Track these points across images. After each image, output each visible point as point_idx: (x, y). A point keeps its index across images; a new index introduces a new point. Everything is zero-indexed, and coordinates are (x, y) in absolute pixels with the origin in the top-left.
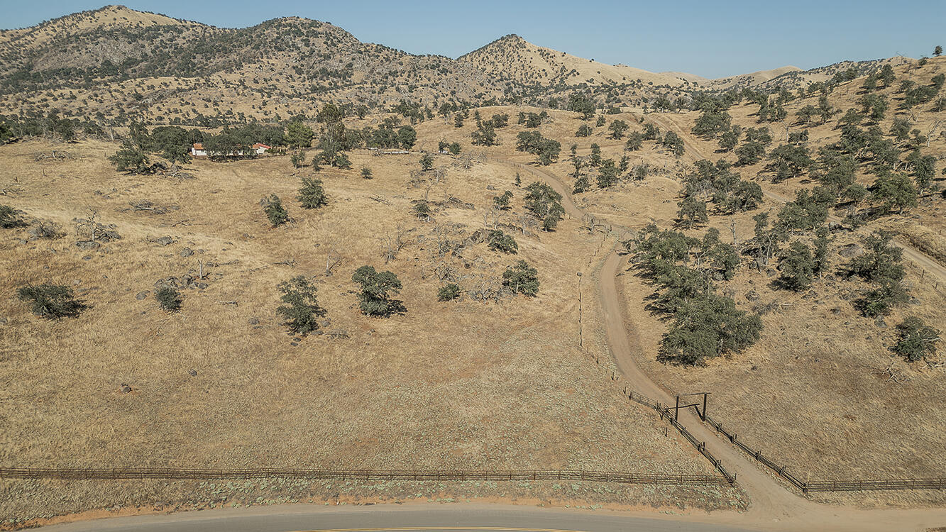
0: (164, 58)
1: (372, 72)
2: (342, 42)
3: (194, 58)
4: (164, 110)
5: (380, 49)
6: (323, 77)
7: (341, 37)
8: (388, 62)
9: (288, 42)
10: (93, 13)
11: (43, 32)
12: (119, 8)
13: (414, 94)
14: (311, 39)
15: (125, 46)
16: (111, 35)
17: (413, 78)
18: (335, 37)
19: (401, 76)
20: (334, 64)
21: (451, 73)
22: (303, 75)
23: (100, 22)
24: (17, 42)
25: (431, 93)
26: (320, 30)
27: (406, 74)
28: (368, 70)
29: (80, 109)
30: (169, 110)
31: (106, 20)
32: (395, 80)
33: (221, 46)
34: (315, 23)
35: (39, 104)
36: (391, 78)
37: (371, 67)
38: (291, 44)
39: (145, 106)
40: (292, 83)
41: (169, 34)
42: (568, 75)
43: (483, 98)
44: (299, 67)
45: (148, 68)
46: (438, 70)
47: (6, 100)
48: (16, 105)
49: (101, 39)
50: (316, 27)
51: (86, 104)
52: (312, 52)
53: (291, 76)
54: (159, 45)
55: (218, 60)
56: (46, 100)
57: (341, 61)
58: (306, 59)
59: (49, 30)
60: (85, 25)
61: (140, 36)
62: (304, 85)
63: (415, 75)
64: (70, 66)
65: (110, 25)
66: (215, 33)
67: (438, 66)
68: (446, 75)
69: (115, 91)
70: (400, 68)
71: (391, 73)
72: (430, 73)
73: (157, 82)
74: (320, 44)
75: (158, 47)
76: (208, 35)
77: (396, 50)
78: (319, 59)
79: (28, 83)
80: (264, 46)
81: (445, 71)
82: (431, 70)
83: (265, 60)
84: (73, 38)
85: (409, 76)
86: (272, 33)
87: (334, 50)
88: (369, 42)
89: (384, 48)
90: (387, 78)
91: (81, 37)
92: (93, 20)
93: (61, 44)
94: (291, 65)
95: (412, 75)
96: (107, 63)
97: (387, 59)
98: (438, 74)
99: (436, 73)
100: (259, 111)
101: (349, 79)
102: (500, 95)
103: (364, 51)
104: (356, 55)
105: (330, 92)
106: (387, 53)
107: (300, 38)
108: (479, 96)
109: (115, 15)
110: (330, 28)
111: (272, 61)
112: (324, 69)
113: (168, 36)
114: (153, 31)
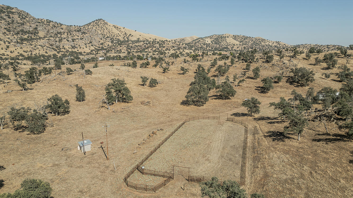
1: (48, 32)
2: (27, 18)
5: (49, 21)
6: (23, 33)
7: (26, 15)
8: (55, 28)
13: (75, 42)
14: (10, 14)
18: (23, 15)
20: (27, 27)
22: (11, 33)
25: (83, 42)
26: (13, 11)
27: (66, 34)
28: (46, 31)
32: (61, 36)
34: (8, 7)
36: (59, 35)
37: (47, 30)
40: (8, 36)
42: (129, 36)
43: (104, 45)
44: (8, 28)
46: (81, 32)
50: (11, 9)
52: (13, 21)
53: (5, 33)
57: (30, 26)
58: (11, 24)
62: (14, 37)
63: (71, 34)
68: (85, 34)
70: (62, 31)
71: (58, 33)
72: (77, 34)
74: (16, 17)
85: (68, 34)
87: (25, 20)
88: (42, 18)
90: (57, 35)
94: (3, 27)
95: (69, 34)
97: (54, 26)
98: (82, 34)
100: (6, 51)
101: (38, 35)
102: (110, 44)
103: (41, 22)
104: (38, 24)
105: (34, 41)
106: (53, 23)
107: (4, 14)
108: (102, 44)
110: (18, 10)
112: (22, 30)
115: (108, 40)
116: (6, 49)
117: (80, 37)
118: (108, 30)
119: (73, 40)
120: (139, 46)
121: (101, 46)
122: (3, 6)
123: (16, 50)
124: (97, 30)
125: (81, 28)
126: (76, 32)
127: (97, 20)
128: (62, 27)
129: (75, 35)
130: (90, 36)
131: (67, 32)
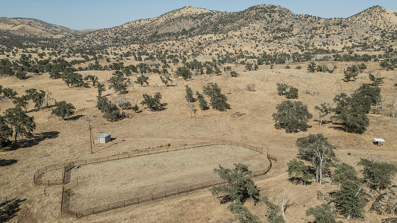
0: (206, 27)
1: (303, 28)
2: (287, 15)
3: (219, 26)
4: (211, 50)
5: (307, 17)
6: (278, 32)
7: (286, 12)
8: (312, 23)
9: (261, 16)
10: (179, 10)
11: (162, 19)
12: (189, 7)
13: (329, 39)
14: (272, 14)
15: (191, 22)
16: (186, 18)
17: (326, 31)
18: (283, 13)
19: (319, 30)
20: (283, 25)
21: (348, 27)
22: (268, 31)
23: (182, 13)
24: (153, 23)
25: (339, 38)
26: (276, 9)
27: (322, 29)
28: (301, 27)
29: (176, 50)
30: (213, 50)
31: (184, 12)
32: (316, 31)
33: (230, 20)
34: (273, 7)
35: (161, 48)
36: (314, 31)
37: (303, 26)
38: (262, 16)
39: (202, 48)
40: (264, 35)
41: (208, 16)
43: (369, 40)
44: (267, 27)
45: (199, 31)
46: (341, 26)
47: (149, 46)
48: (152, 48)
49: (182, 20)
51: (179, 47)
52: (273, 20)
53: (263, 32)
54: (204, 21)
55: (229, 26)
56: (163, 46)
57: (287, 24)
58: (270, 23)
59: (164, 17)
60: (177, 15)
61: (197, 18)
62: (269, 36)
63: (327, 29)
64: (170, 32)
65: (186, 14)
66: (226, 15)
67: (341, 23)
68: (345, 28)
69: (190, 41)
70: (318, 26)
71: (313, 29)
72: (336, 28)
73: (207, 37)
74: (276, 16)
75: (203, 22)
76: (224, 15)
77: (315, 17)
78: (276, 23)
79: (155, 39)
80: (250, 18)
81: (345, 26)
82: (336, 26)
83: (251, 25)
84: (172, 20)
86: (253, 13)
88: (301, 14)
89: (309, 16)
90: (311, 31)
91: (175, 20)
92: (180, 12)
93: (167, 23)
94: (263, 27)
95: (325, 29)
96: (184, 30)
97: (311, 21)
98: (341, 28)
99: (339, 27)
100: (255, 50)
101: (291, 32)
103: (299, 18)
104: (295, 20)
105: (285, 39)
106: (311, 18)
107: (267, 14)
108: (366, 39)
109: (188, 10)
110: (280, 8)
111: (254, 25)
112: (278, 28)
113: (208, 17)
114: (202, 15)
115: (377, 34)
116: (255, 48)
117: (338, 32)
118: (384, 20)
121: (363, 41)
122: (269, 6)
123: (263, 48)
124: (367, 21)
125: (342, 21)
126: (334, 25)
127: (370, 8)
128: (320, 21)
129: (332, 29)
130: (352, 30)
131: (324, 27)
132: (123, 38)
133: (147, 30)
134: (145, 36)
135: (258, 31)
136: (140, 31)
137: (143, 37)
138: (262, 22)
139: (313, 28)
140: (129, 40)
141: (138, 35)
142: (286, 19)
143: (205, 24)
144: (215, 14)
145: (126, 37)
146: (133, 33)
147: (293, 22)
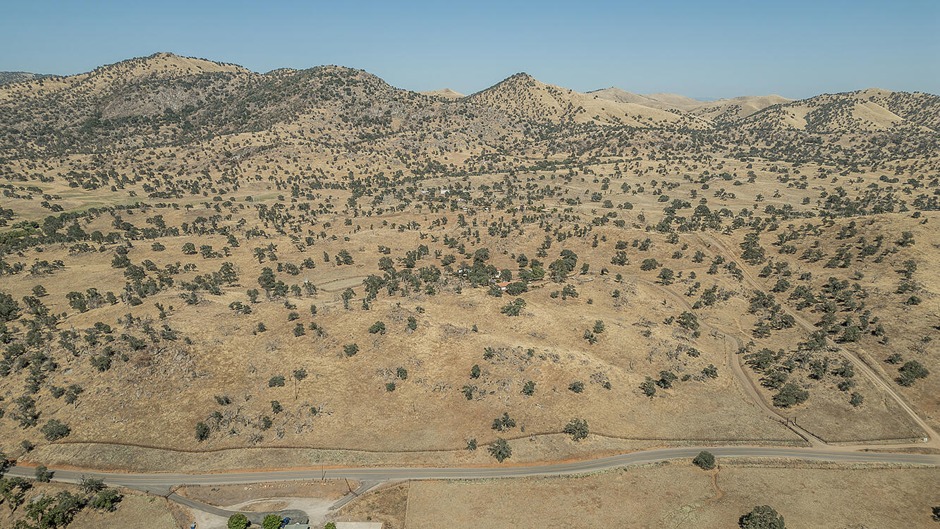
0: (218, 105)
1: (407, 118)
2: (378, 90)
3: (248, 106)
4: (254, 167)
5: (413, 95)
6: (366, 124)
7: (376, 85)
8: (421, 109)
9: (332, 91)
10: (144, 60)
11: (100, 79)
12: (168, 56)
13: (449, 139)
14: (351, 87)
15: (182, 94)
17: (444, 124)
18: (372, 85)
19: (434, 121)
20: (375, 112)
22: (349, 123)
24: (79, 89)
25: (463, 138)
26: (357, 78)
27: (438, 119)
28: (404, 116)
31: (157, 67)
32: (428, 125)
33: (270, 94)
34: (352, 72)
36: (425, 124)
37: (407, 114)
38: (335, 93)
39: (235, 162)
41: (220, 81)
42: (575, 112)
43: (507, 140)
44: (345, 115)
46: (466, 115)
49: (161, 88)
50: (354, 75)
52: (354, 100)
53: (339, 125)
54: (212, 92)
55: (270, 109)
56: (150, 158)
57: (380, 109)
58: (350, 107)
60: (139, 72)
61: (194, 84)
62: (352, 133)
63: (446, 120)
64: (137, 114)
65: (162, 72)
68: (473, 119)
70: (432, 114)
72: (459, 118)
74: (359, 91)
75: (211, 95)
77: (426, 97)
78: (361, 107)
80: (311, 96)
81: (472, 116)
82: (459, 116)
83: (315, 109)
85: (441, 121)
86: (316, 83)
87: (373, 97)
89: (416, 94)
91: (141, 86)
92: (146, 67)
94: (338, 114)
95: (443, 120)
96: (168, 110)
97: (420, 106)
98: (466, 119)
99: (464, 118)
101: (389, 126)
102: (521, 137)
103: (399, 98)
104: (392, 102)
105: (379, 141)
106: (419, 99)
107: (342, 88)
108: (503, 138)
109: (165, 63)
110: (365, 76)
111: (322, 111)
112: (366, 117)
113: (219, 83)
114: (205, 79)
115: (518, 129)
116: (333, 164)
117: (461, 127)
119: (446, 134)
120: (575, 142)
121: (499, 143)
122: (343, 70)
126: (456, 115)
129: (453, 121)
130: (482, 123)
131: (440, 117)
132: (9, 127)
133: (72, 109)
134: (69, 123)
135: (331, 123)
136: (53, 111)
137: (66, 126)
138: (336, 105)
139: (424, 118)
140: (29, 133)
141: (50, 121)
142: (378, 99)
143: (214, 98)
144: (235, 77)
145: (17, 125)
146: (35, 115)
147: (391, 107)
